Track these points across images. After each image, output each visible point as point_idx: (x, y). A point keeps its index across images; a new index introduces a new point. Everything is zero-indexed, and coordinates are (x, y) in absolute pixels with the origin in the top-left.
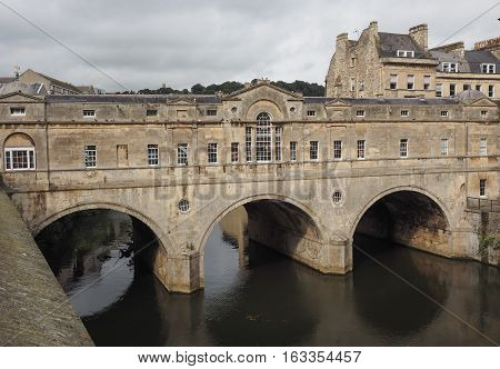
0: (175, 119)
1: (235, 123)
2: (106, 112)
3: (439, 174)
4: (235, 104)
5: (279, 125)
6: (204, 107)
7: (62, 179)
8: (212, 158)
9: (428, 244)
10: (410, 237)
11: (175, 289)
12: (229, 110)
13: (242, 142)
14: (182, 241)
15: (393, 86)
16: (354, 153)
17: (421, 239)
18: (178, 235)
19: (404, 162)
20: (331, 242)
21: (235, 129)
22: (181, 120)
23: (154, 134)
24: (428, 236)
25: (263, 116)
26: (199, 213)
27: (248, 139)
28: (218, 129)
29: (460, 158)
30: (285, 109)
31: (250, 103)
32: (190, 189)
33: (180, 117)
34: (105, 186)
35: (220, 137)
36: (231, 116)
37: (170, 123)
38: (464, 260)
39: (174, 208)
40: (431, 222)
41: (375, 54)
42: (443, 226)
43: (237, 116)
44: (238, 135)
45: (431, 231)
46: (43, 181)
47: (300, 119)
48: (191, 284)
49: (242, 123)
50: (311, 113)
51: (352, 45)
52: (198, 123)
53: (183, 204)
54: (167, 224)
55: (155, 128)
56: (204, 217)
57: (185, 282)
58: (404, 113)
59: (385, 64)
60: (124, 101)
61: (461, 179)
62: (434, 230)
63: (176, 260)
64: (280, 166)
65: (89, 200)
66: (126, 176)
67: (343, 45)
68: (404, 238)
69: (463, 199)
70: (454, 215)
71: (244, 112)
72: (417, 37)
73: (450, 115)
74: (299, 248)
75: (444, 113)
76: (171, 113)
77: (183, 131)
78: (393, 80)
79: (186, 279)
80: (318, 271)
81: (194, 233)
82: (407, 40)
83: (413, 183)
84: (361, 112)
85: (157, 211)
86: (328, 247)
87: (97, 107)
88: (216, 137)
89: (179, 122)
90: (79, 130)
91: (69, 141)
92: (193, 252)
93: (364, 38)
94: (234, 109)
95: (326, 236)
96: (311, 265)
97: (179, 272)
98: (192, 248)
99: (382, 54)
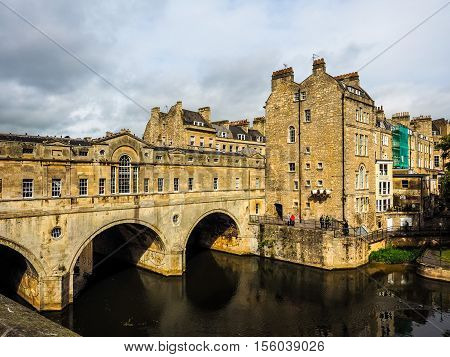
0: (51, 157)
1: (102, 163)
3: (235, 200)
4: (103, 148)
5: (135, 166)
6: (77, 148)
8: (83, 191)
9: (225, 246)
10: (212, 242)
11: (46, 308)
12: (98, 152)
13: (108, 178)
14: (54, 263)
15: (192, 143)
16: (186, 185)
17: (220, 244)
18: (51, 258)
19: (216, 194)
20: (172, 252)
21: (103, 167)
22: (56, 158)
23: (30, 169)
24: (225, 241)
25: (125, 158)
26: (71, 238)
27: (112, 176)
28: (89, 167)
29: (246, 191)
30: (141, 153)
31: (114, 148)
32: (62, 218)
33: (55, 155)
35: (90, 173)
36: (100, 157)
37: (46, 161)
38: (249, 256)
39: (47, 236)
40: (227, 232)
41: (181, 123)
42: (236, 235)
43: (105, 157)
44: (105, 172)
45: (227, 238)
47: (151, 162)
48: (62, 301)
49: (108, 164)
50: (158, 157)
51: (163, 116)
52: (72, 162)
53: (56, 232)
54: (39, 249)
55: (31, 164)
56: (74, 241)
57: (56, 301)
58: (216, 160)
59: (188, 129)
61: (246, 203)
62: (229, 237)
63: (48, 282)
64: (137, 196)
67: (156, 115)
68: (207, 243)
69: (247, 216)
70: (243, 227)
71: (111, 155)
72: (204, 115)
73: (240, 163)
74: (142, 258)
75: (237, 161)
76: (46, 151)
77: (58, 168)
78: (192, 140)
79: (58, 298)
80: (161, 275)
81: (66, 256)
82: (198, 116)
83: (221, 207)
84: (191, 159)
85: (30, 239)
86: (170, 256)
88: (87, 173)
89: (54, 160)
92: (64, 273)
93: (173, 112)
94: (102, 152)
95: (169, 248)
96: (154, 270)
97: (50, 293)
98: (63, 269)
99: (185, 123)
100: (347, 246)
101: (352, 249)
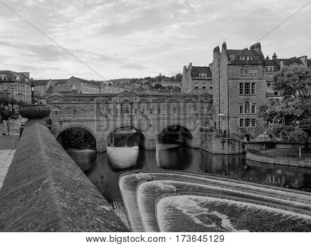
1: (117, 103)
2: (79, 101)
4: (117, 98)
5: (131, 104)
6: (108, 98)
7: (67, 118)
12: (115, 100)
13: (119, 109)
14: (100, 137)
15: (196, 88)
16: (156, 112)
18: (100, 135)
19: (175, 116)
20: (148, 140)
21: (117, 105)
23: (93, 106)
25: (126, 101)
26: (106, 129)
27: (121, 108)
28: (111, 105)
29: (197, 115)
30: (133, 99)
31: (121, 97)
32: (103, 122)
34: (78, 120)
35: (112, 107)
38: (197, 148)
39: (98, 128)
41: (190, 76)
42: (192, 137)
43: (118, 101)
44: (118, 107)
45: (190, 139)
46: (62, 119)
47: (138, 102)
49: (119, 103)
50: (142, 100)
51: (187, 70)
52: (106, 103)
53: (101, 126)
54: (96, 132)
57: (101, 149)
59: (193, 79)
60: (85, 97)
61: (197, 121)
64: (131, 116)
65: (74, 124)
66: (84, 118)
69: (198, 128)
71: (120, 100)
76: (98, 100)
78: (196, 85)
81: (104, 135)
83: (178, 122)
85: (93, 128)
86: (147, 142)
87: (77, 99)
90: (72, 105)
91: (69, 108)
93: (189, 68)
98: (103, 139)
100: (223, 142)
101: (226, 144)
